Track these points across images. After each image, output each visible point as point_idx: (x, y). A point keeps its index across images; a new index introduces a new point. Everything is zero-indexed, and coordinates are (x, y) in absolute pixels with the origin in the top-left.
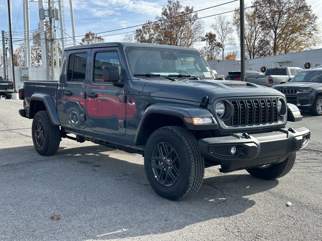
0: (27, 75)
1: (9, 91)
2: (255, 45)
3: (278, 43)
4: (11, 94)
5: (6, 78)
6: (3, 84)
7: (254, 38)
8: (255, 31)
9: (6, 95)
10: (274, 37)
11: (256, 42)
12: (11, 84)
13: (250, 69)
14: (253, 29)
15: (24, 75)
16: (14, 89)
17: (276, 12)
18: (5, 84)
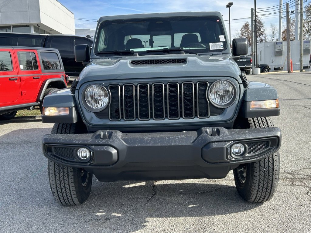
0: (281, 49)
1: (247, 66)
4: (249, 70)
5: (253, 54)
6: (242, 60)
9: (246, 71)
12: (249, 60)
15: (278, 49)
16: (251, 64)
18: (243, 60)
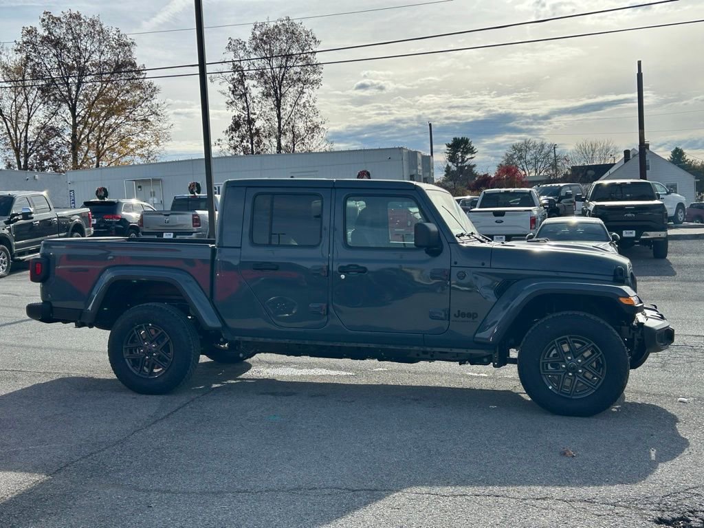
2: (29, 135)
3: (80, 136)
7: (26, 121)
8: (25, 105)
10: (71, 121)
11: (31, 128)
13: (71, 191)
14: (21, 99)
17: (72, 68)
